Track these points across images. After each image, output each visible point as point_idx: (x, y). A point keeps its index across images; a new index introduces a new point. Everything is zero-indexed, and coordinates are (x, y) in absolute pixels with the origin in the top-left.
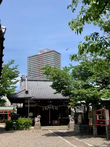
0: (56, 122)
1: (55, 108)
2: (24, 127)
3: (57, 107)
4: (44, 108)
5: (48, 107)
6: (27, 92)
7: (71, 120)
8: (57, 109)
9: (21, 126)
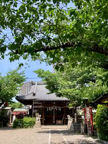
0: (60, 122)
1: (58, 108)
2: (29, 126)
3: (60, 108)
4: (49, 109)
5: (52, 108)
6: (34, 95)
7: (69, 120)
8: (60, 110)
9: (26, 125)
